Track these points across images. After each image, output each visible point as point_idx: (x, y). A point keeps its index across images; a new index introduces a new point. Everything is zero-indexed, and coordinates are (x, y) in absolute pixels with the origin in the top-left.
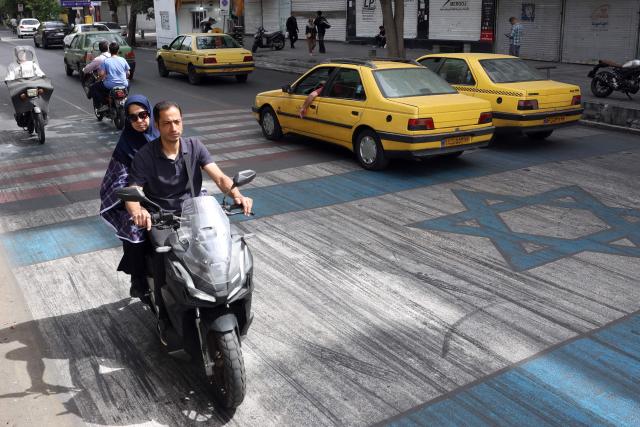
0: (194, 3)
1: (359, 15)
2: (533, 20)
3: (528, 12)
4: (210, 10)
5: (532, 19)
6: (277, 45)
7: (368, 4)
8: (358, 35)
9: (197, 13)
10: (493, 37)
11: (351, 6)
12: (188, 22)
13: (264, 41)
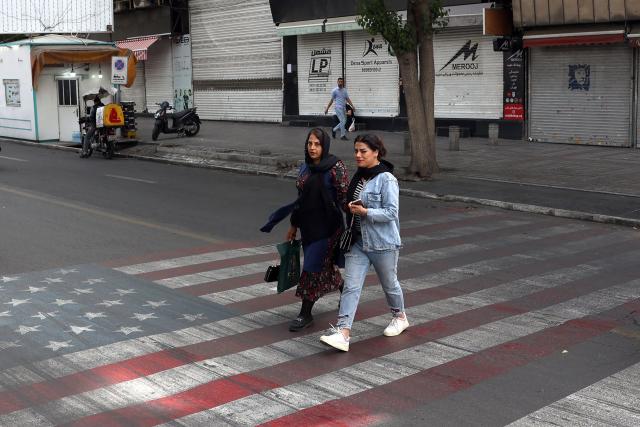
0: (61, 66)
1: (303, 84)
2: (587, 89)
3: (579, 77)
4: (85, 77)
5: (586, 87)
6: (188, 128)
7: (317, 68)
8: (303, 112)
9: (66, 81)
10: (525, 112)
11: (289, 70)
12: (51, 94)
13: (170, 124)
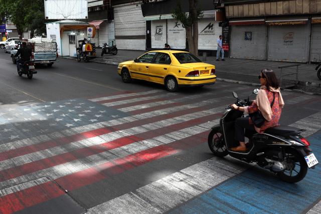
0: (70, 30)
1: (153, 37)
3: (248, 36)
4: (78, 34)
5: (251, 39)
6: (113, 52)
7: (158, 32)
8: (153, 47)
9: (72, 36)
10: (229, 48)
11: (148, 33)
12: (66, 40)
13: (107, 51)
